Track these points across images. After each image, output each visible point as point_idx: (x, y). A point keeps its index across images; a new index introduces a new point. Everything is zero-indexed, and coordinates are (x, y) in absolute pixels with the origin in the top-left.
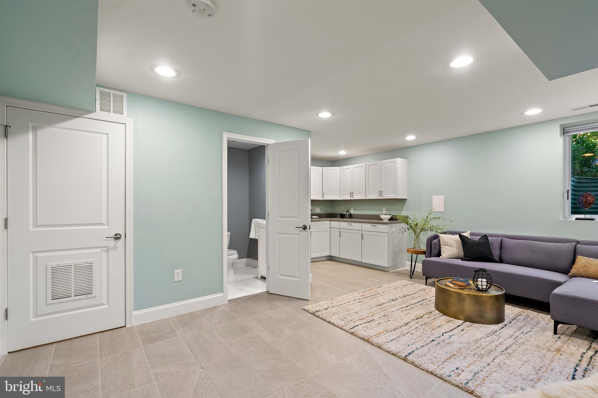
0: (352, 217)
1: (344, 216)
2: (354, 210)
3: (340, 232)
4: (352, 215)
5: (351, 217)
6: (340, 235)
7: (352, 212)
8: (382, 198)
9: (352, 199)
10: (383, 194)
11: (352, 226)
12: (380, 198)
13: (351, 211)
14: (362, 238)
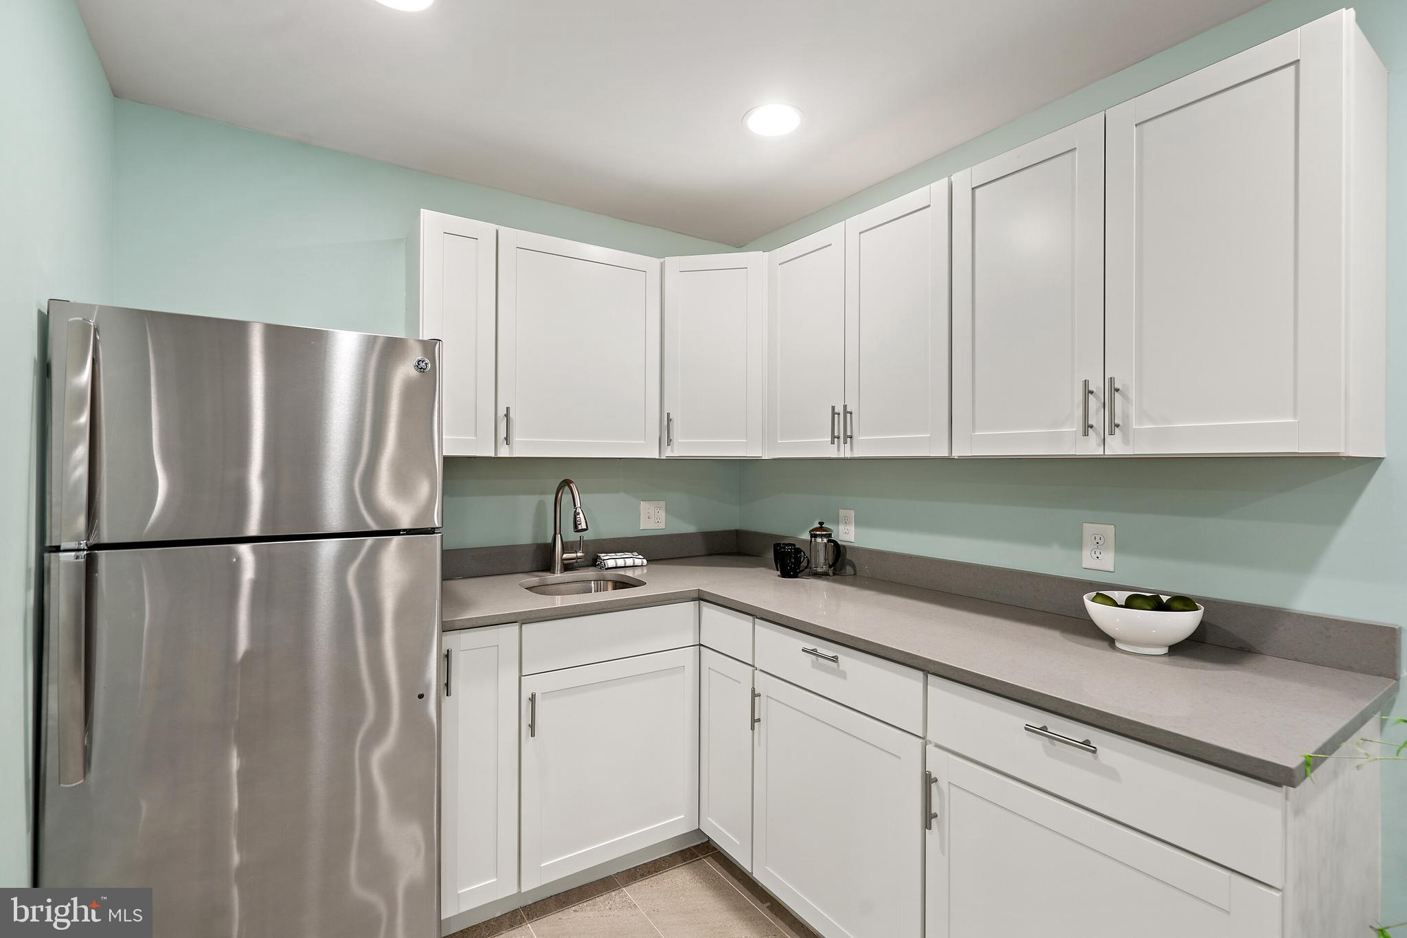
0: (849, 569)
1: (798, 562)
2: (858, 524)
3: (754, 695)
4: (848, 556)
5: (843, 567)
6: (754, 721)
7: (847, 534)
8: (1116, 447)
9: (846, 452)
10: (1126, 417)
11: (843, 675)
12: (1091, 447)
13: (842, 528)
14: (928, 817)
